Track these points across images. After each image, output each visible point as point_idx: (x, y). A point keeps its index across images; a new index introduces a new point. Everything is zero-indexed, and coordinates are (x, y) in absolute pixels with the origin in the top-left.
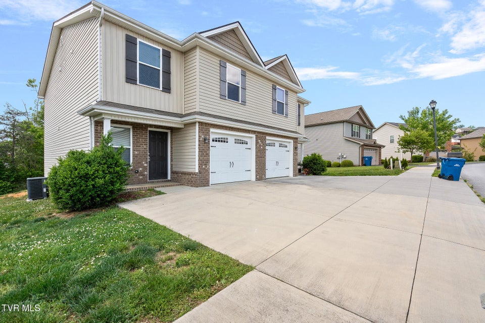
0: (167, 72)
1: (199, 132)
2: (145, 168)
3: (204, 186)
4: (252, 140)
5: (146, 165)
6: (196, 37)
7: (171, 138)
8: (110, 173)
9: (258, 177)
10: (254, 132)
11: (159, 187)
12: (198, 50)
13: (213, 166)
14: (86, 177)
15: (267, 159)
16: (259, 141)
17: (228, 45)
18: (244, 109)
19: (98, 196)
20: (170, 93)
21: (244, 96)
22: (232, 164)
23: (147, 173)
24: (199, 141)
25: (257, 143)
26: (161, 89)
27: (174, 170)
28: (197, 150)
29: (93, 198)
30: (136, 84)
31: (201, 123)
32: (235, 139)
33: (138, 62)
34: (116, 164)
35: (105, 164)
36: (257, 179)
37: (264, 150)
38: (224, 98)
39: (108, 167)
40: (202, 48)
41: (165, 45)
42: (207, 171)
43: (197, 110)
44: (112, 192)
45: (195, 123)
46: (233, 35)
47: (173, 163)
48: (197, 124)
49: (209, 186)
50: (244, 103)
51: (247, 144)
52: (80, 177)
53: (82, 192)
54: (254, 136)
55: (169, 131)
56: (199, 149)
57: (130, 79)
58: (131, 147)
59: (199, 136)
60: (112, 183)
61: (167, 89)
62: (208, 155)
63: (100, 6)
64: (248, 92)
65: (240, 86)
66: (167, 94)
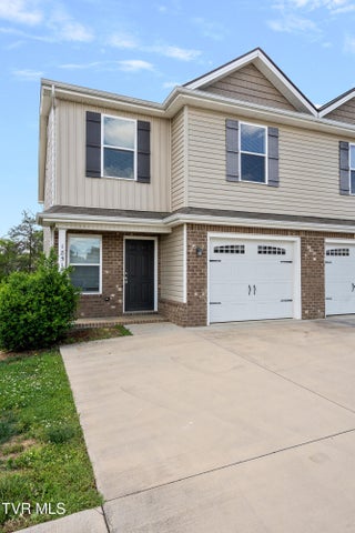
0: (145, 153)
1: (188, 239)
2: (119, 294)
3: (197, 325)
4: (293, 247)
5: (120, 289)
6: (178, 92)
7: (159, 249)
8: (48, 304)
9: (307, 312)
10: (297, 232)
11: (131, 323)
12: (186, 111)
13: (212, 293)
14: (17, 309)
15: (326, 280)
16: (309, 247)
17: (242, 90)
18: (276, 193)
19: (33, 335)
20: (149, 183)
21: (275, 171)
22: (252, 289)
23: (122, 301)
24: (188, 253)
25: (304, 250)
26: (136, 179)
27: (163, 296)
28: (185, 268)
29: (26, 337)
30: (100, 177)
31: (191, 226)
32: (260, 247)
33: (103, 146)
34: (56, 291)
35: (42, 291)
36: (305, 316)
37: (321, 263)
38: (233, 179)
39: (46, 296)
40: (193, 107)
41: (142, 115)
42: (202, 302)
43: (185, 205)
44: (50, 329)
45: (182, 225)
46: (252, 72)
47: (161, 286)
48: (185, 227)
49: (205, 325)
50: (275, 183)
51: (284, 253)
52: (12, 309)
53: (14, 328)
54: (298, 239)
55: (155, 239)
56: (188, 267)
57: (92, 171)
58: (101, 265)
59: (188, 246)
60: (50, 318)
61: (145, 177)
62: (204, 275)
63: (50, 83)
64: (282, 165)
65: (266, 155)
66: (145, 186)
